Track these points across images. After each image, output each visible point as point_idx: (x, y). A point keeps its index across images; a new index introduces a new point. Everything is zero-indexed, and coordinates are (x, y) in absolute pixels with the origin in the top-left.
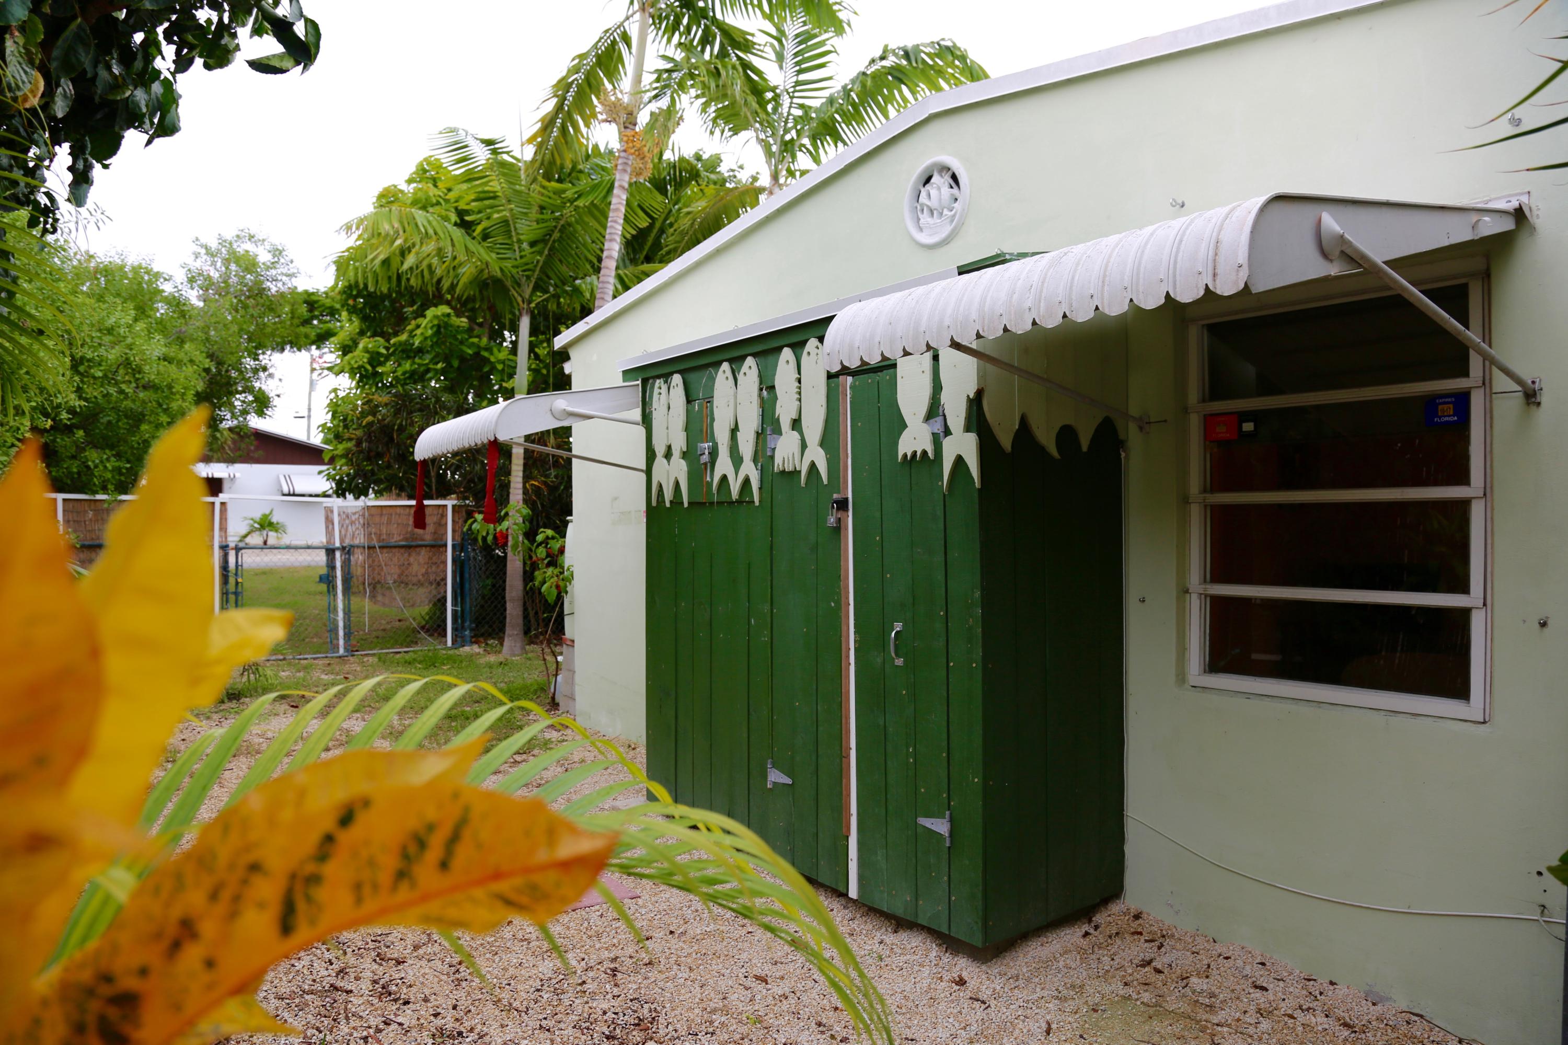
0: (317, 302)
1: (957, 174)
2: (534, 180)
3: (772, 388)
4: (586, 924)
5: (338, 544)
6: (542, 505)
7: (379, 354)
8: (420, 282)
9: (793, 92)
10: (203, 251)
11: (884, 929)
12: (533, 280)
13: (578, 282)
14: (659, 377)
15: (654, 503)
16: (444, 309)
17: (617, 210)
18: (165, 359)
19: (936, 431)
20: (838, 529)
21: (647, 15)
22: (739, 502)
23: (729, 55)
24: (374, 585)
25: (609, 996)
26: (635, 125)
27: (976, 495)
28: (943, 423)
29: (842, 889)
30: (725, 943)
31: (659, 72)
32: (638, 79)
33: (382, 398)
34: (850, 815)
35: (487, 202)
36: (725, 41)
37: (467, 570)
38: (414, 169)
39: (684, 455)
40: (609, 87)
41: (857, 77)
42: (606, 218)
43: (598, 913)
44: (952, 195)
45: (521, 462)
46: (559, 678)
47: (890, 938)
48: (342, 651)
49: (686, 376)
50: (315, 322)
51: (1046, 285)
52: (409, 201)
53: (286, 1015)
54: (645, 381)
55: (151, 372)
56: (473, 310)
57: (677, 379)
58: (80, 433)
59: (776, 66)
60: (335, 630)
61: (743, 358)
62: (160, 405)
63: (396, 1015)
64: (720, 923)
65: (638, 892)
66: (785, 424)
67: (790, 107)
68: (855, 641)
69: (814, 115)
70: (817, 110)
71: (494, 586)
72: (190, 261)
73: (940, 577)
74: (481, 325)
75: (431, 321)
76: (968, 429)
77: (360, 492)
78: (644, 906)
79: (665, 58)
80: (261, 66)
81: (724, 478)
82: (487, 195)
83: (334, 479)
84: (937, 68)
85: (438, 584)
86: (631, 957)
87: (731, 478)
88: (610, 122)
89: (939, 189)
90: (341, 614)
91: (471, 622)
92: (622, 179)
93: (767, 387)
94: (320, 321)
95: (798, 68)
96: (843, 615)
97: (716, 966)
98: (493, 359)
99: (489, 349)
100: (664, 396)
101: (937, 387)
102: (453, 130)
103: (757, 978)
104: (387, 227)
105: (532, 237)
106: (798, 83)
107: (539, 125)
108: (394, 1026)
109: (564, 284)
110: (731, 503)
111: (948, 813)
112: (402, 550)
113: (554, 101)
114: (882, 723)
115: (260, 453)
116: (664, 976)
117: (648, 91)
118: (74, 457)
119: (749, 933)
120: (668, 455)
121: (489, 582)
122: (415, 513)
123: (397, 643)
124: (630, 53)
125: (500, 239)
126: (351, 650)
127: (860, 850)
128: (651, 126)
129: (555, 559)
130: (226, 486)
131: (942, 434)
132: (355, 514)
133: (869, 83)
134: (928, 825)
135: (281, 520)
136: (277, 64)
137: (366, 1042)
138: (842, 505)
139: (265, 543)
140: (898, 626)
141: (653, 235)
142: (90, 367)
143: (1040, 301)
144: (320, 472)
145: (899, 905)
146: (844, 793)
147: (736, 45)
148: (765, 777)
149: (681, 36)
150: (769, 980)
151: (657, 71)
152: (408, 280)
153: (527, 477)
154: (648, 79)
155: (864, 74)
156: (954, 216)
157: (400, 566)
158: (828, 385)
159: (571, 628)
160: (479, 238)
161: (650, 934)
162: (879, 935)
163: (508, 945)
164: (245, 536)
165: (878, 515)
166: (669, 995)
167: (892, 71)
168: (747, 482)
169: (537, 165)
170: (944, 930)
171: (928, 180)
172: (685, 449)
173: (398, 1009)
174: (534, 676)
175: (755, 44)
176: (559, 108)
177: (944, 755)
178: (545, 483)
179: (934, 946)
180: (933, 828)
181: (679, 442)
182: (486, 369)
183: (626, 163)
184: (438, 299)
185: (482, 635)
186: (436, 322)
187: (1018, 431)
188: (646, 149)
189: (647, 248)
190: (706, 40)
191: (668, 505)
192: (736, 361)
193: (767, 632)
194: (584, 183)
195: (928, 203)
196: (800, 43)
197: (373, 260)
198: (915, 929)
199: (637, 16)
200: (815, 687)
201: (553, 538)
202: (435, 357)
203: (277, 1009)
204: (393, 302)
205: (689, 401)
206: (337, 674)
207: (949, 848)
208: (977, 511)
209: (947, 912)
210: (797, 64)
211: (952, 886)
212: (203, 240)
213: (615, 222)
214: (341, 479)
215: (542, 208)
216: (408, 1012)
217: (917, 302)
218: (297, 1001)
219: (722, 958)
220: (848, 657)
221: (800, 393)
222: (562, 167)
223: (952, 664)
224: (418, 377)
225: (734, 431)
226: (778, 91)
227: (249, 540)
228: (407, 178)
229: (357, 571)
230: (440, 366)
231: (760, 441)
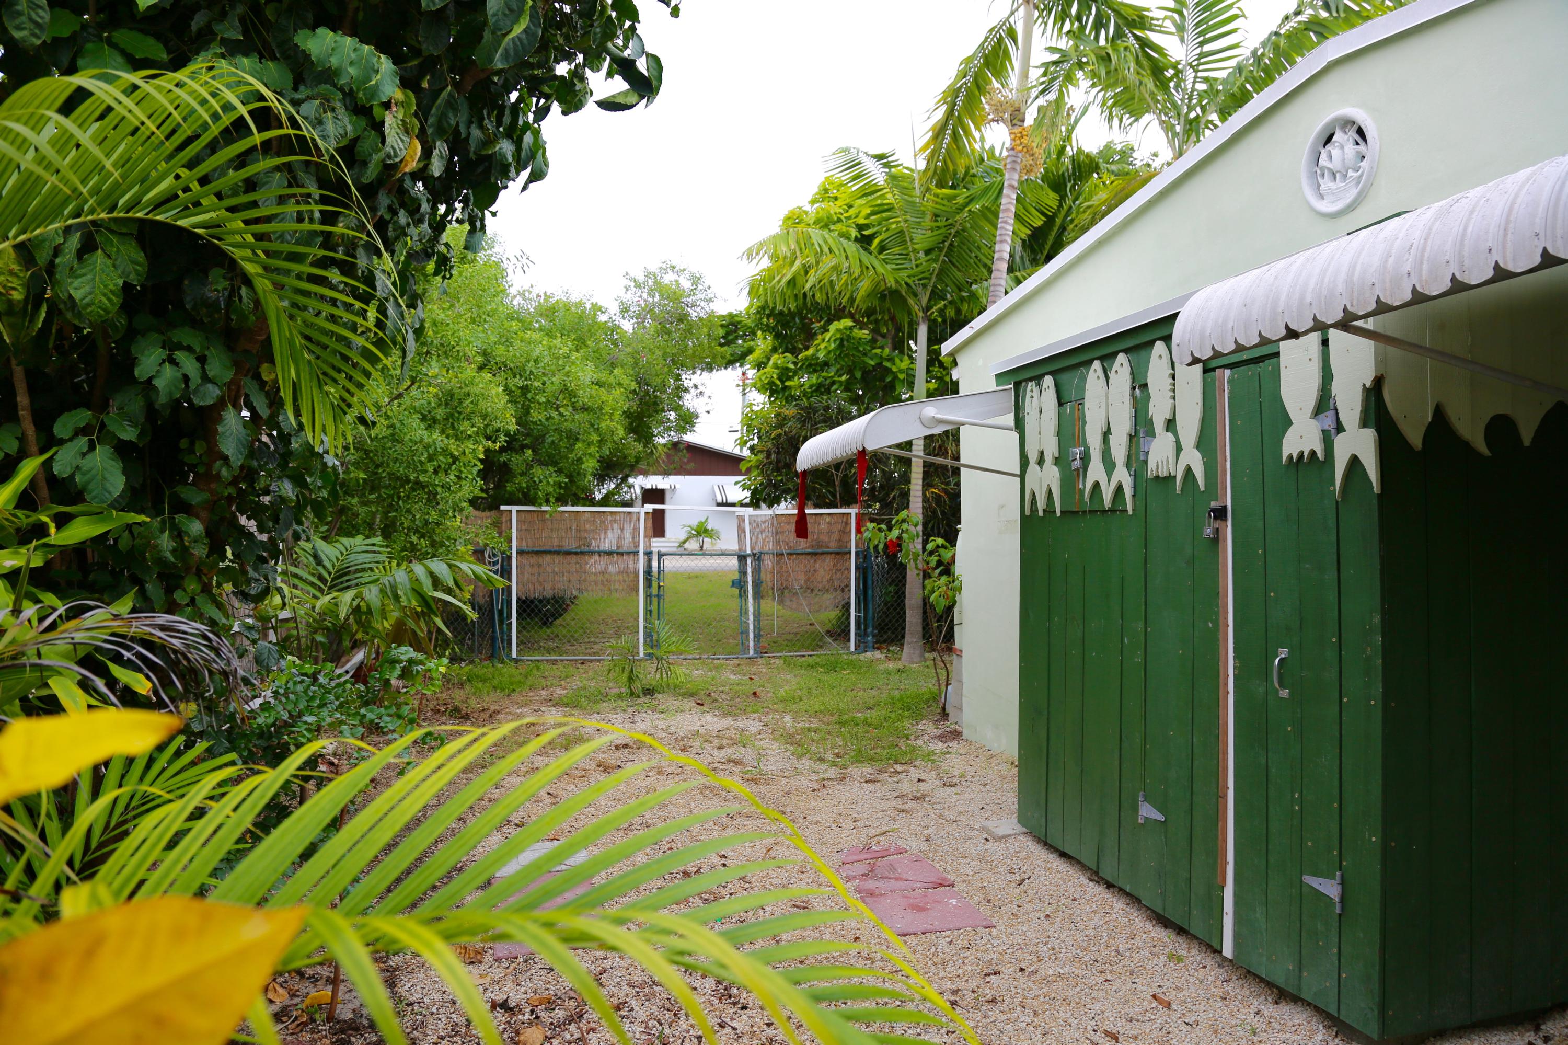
0: (740, 322)
1: (1363, 127)
2: (928, 190)
3: (1145, 386)
4: (933, 950)
5: (749, 551)
6: (943, 513)
7: (787, 369)
8: (825, 297)
9: (1198, 65)
10: (633, 284)
11: (1263, 997)
12: (930, 289)
13: (974, 287)
14: (1031, 379)
15: (1027, 512)
16: (848, 322)
17: (1008, 210)
18: (597, 384)
19: (1326, 428)
20: (1216, 540)
21: (1031, 6)
22: (1112, 511)
23: (1126, 36)
24: (782, 591)
25: (944, 1031)
26: (1023, 121)
27: (1375, 502)
28: (1334, 418)
29: (1216, 945)
30: (1078, 989)
31: (1046, 65)
32: (1025, 75)
33: (790, 411)
34: (1226, 863)
35: (884, 215)
36: (1120, 22)
37: (870, 577)
38: (816, 190)
39: (1057, 461)
40: (996, 85)
41: (1269, 38)
42: (997, 217)
43: (948, 940)
44: (1358, 152)
45: (921, 470)
46: (949, 688)
47: (1269, 1010)
48: (752, 652)
49: (1059, 377)
50: (740, 342)
51: (1429, 242)
52: (811, 222)
53: (634, 1002)
54: (1017, 385)
55: (584, 397)
56: (876, 322)
57: (1048, 381)
58: (529, 452)
59: (1176, 39)
60: (746, 632)
61: (1114, 355)
62: (592, 425)
63: (732, 1019)
64: (1077, 965)
65: (994, 921)
66: (1159, 425)
67: (1194, 83)
68: (1235, 668)
69: (1220, 88)
70: (1224, 81)
71: (896, 593)
72: (621, 293)
73: (1332, 596)
74: (884, 336)
75: (833, 335)
76: (1364, 424)
77: (772, 502)
78: (997, 938)
79: (1052, 50)
80: (609, 105)
81: (1097, 485)
82: (881, 208)
83: (749, 489)
84: (1365, 14)
85: (843, 590)
86: (973, 991)
87: (1103, 485)
88: (997, 121)
89: (1342, 147)
90: (751, 618)
91: (874, 628)
92: (1012, 178)
93: (1140, 385)
94: (744, 341)
95: (1201, 39)
96: (1221, 636)
97: (1064, 1013)
98: (894, 369)
99: (890, 359)
100: (1035, 400)
101: (1327, 376)
102: (846, 150)
103: (1107, 1033)
104: (784, 249)
105: (926, 245)
106: (1202, 55)
107: (930, 134)
108: (728, 1030)
109: (960, 290)
110: (1104, 512)
111: (1338, 874)
112: (809, 557)
113: (944, 108)
114: (1263, 761)
115: (691, 466)
116: (1005, 1017)
117: (1035, 86)
118: (523, 474)
119: (1106, 980)
120: (1041, 461)
121: (891, 589)
122: (797, 522)
123: (803, 647)
124: (1017, 48)
125: (897, 250)
126: (761, 652)
127: (1236, 904)
128: (1039, 122)
129: (947, 568)
130: (668, 496)
131: (1333, 431)
132: (764, 522)
133: (1282, 42)
134: (1315, 885)
135: (715, 528)
136: (621, 100)
137: (700, 1042)
138: (1220, 514)
139: (701, 547)
140: (1283, 653)
141: (1053, 233)
142: (536, 394)
143: (1422, 263)
144: (736, 483)
145: (1280, 975)
146: (1220, 837)
147: (1132, 24)
148: (1135, 810)
149: (1072, 24)
150: (1121, 1038)
151: (1043, 64)
152: (813, 296)
153: (927, 484)
154: (1035, 74)
155: (1277, 34)
156: (1361, 176)
157: (806, 573)
158: (1204, 380)
159: (962, 638)
160: (875, 252)
161: (999, 968)
162: (1256, 1003)
163: (852, 962)
164: (684, 542)
165: (1260, 525)
166: (1006, 1039)
167: (1310, 26)
168: (1119, 488)
169: (930, 173)
170: (1333, 1010)
171: (1329, 139)
172: (1057, 455)
173: (735, 1013)
174: (928, 685)
175: (1152, 19)
176: (950, 114)
177: (1336, 805)
178: (945, 491)
179: (1321, 1027)
180: (1321, 889)
181: (1051, 448)
182: (888, 379)
183: (1015, 162)
184: (839, 314)
185: (885, 641)
186: (838, 336)
187: (1430, 424)
188: (1034, 145)
189: (1047, 247)
190: (1100, 24)
191: (1041, 514)
192: (1108, 359)
193: (1140, 653)
194: (979, 185)
195: (1330, 165)
196: (1204, 10)
197: (779, 282)
198: (1300, 1004)
199: (1022, 10)
200: (1190, 716)
201: (943, 546)
202: (842, 368)
203: (627, 995)
204: (803, 318)
205: (1061, 404)
206: (744, 675)
207: (1340, 915)
208: (1376, 519)
209: (1336, 990)
210: (1200, 34)
211: (1342, 960)
212: (632, 275)
213: (1006, 222)
214: (756, 488)
215: (936, 216)
216: (744, 1017)
217: (1276, 278)
218: (646, 990)
219: (1073, 1005)
220: (1226, 685)
221: (1174, 391)
222: (955, 173)
223: (1345, 700)
224: (823, 389)
225: (1107, 434)
226: (1180, 67)
227: (687, 545)
228: (810, 199)
229: (766, 577)
230: (844, 378)
231: (1134, 445)
